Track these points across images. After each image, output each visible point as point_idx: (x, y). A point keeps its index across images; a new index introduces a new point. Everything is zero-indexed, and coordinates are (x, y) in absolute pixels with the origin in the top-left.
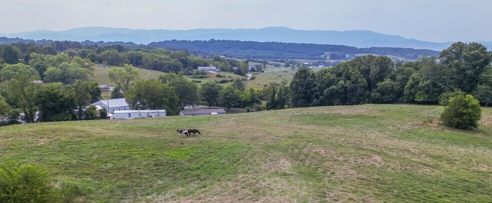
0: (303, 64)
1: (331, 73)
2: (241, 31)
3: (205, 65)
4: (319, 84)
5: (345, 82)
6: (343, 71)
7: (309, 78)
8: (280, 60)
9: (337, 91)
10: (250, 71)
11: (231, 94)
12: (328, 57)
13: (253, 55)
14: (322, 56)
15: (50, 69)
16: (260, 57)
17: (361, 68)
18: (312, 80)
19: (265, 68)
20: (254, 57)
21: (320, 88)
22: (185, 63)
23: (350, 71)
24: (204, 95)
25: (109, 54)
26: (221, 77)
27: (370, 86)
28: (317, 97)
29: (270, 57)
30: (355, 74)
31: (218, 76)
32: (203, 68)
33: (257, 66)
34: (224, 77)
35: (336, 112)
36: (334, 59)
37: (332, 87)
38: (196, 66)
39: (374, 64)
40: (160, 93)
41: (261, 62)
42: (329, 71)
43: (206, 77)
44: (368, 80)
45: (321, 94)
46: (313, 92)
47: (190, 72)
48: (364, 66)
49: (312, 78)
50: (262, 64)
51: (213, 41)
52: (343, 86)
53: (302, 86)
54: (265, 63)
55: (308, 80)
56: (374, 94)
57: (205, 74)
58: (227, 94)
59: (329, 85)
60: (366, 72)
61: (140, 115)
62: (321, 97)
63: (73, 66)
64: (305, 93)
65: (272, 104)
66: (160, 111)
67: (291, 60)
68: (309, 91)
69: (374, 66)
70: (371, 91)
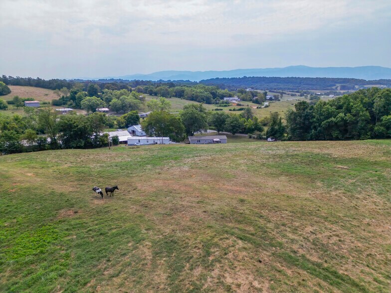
0: (316, 94)
1: (330, 105)
2: (269, 70)
3: (230, 96)
4: (317, 116)
5: (345, 114)
6: (344, 103)
7: (308, 110)
8: (296, 90)
9: (336, 124)
10: (269, 100)
11: (235, 122)
12: (339, 88)
13: (275, 87)
14: (334, 87)
15: (114, 100)
16: (280, 89)
17: (364, 101)
18: (311, 111)
19: (281, 98)
20: (275, 89)
21: (318, 119)
22: (214, 95)
23: (351, 104)
24: (214, 122)
25: (161, 89)
26: (240, 105)
27: (374, 119)
28: (315, 128)
29: (289, 89)
30: (356, 107)
31: (238, 105)
32: (228, 98)
33: (275, 96)
34: (243, 105)
35: (326, 152)
36: (344, 90)
37: (331, 119)
38: (222, 97)
39: (379, 97)
40: (168, 122)
41: (279, 92)
42: (328, 104)
43: (228, 106)
44: (371, 113)
45: (320, 126)
46: (311, 123)
47: (217, 101)
48: (367, 99)
49: (310, 110)
50: (279, 94)
51: (245, 77)
52: (342, 119)
53: (301, 117)
54: (282, 94)
55: (307, 112)
56: (377, 128)
57: (229, 103)
58: (232, 122)
59: (327, 118)
60: (369, 106)
61: (148, 142)
62: (319, 129)
63: (129, 99)
64: (304, 123)
65: (272, 132)
66: (164, 138)
67: (305, 90)
68: (307, 122)
69: (379, 99)
70: (375, 124)
